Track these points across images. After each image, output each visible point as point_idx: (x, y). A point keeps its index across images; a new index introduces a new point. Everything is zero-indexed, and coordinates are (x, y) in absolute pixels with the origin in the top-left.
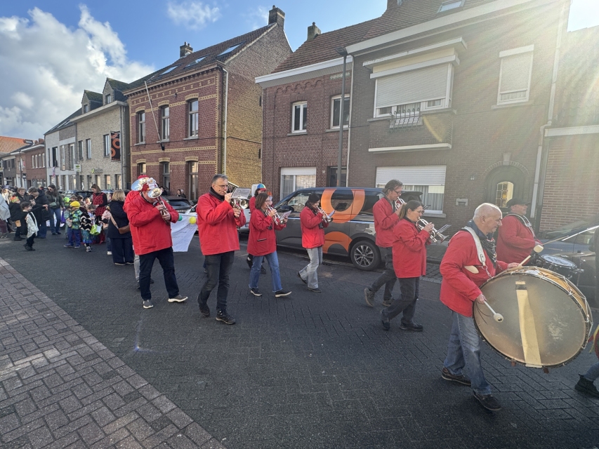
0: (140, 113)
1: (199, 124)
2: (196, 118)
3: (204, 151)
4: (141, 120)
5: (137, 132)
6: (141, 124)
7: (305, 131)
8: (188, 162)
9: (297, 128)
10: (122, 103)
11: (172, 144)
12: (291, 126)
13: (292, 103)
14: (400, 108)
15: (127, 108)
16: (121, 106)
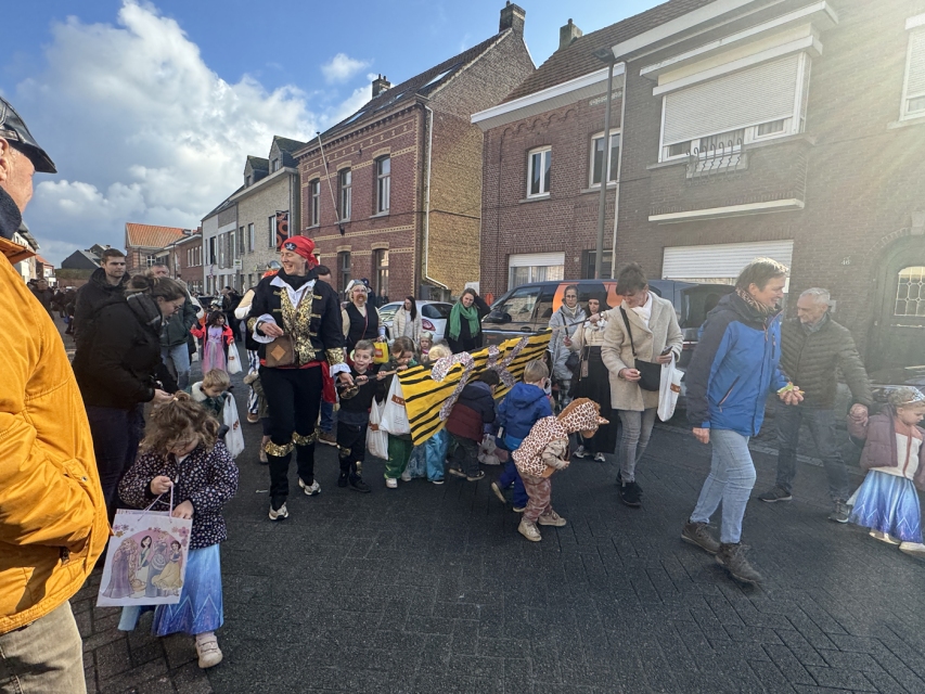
0: (314, 182)
1: (391, 192)
2: (387, 184)
3: (397, 233)
4: (316, 192)
5: (310, 210)
6: (316, 199)
7: (548, 194)
8: (376, 250)
9: (535, 190)
10: (291, 170)
11: (355, 224)
12: (526, 187)
13: (527, 151)
14: (707, 143)
15: (297, 176)
16: (290, 174)
